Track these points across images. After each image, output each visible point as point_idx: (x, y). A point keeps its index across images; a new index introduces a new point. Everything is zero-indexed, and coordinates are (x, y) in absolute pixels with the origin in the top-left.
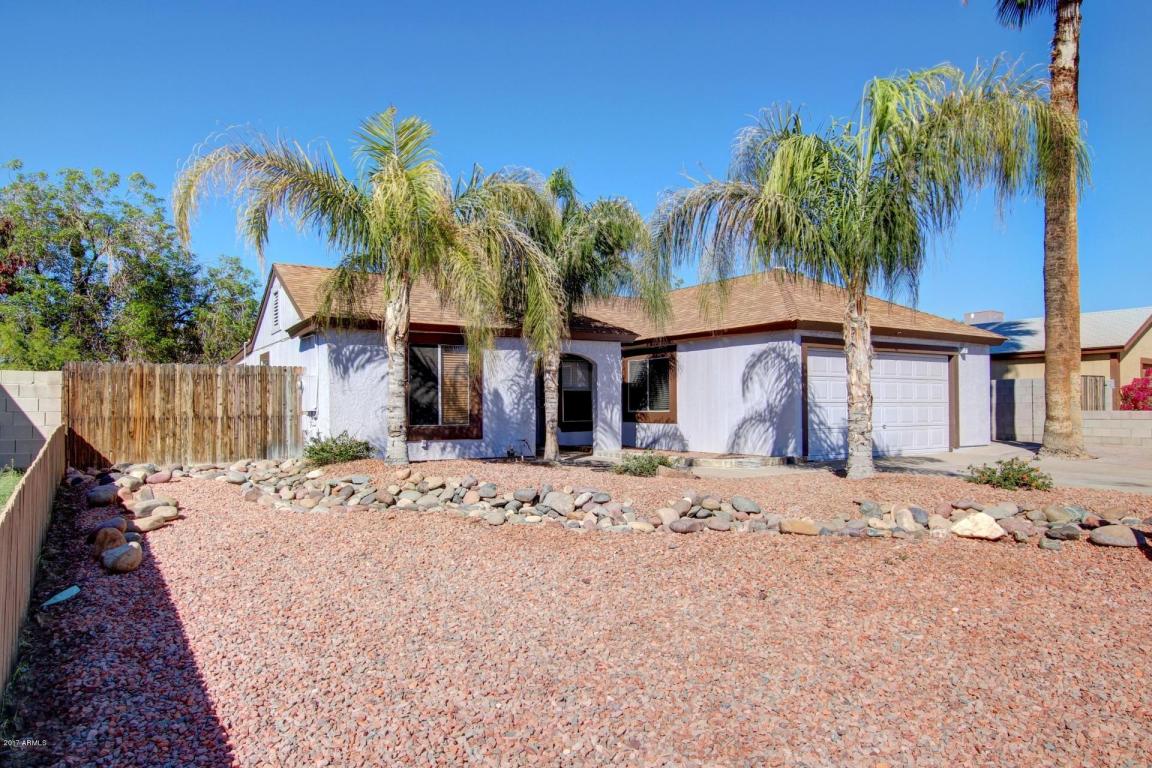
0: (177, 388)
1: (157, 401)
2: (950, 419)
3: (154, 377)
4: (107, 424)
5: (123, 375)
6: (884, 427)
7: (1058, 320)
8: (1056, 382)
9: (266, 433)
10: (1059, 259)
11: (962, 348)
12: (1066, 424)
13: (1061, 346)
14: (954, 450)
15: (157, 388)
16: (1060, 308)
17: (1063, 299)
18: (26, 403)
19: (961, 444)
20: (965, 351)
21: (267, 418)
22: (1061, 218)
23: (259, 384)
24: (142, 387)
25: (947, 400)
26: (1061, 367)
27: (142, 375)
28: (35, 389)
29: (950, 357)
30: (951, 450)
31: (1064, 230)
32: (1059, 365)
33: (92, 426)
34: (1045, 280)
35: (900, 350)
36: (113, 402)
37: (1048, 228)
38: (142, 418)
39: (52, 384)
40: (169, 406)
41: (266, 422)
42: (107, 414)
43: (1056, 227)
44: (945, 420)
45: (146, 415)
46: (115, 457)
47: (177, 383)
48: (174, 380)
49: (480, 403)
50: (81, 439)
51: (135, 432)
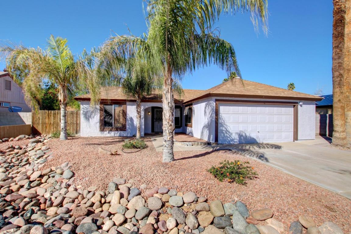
0: (56, 116)
1: (52, 119)
2: (294, 129)
3: (51, 114)
4: (41, 125)
5: (44, 113)
6: (258, 132)
7: (338, 89)
8: (337, 116)
9: (77, 127)
10: (339, 63)
11: (300, 102)
12: (342, 134)
13: (339, 100)
14: (295, 141)
15: (52, 116)
16: (339, 84)
17: (341, 80)
18: (25, 119)
19: (298, 139)
20: (301, 103)
21: (77, 124)
22: (340, 46)
23: (76, 115)
24: (48, 116)
25: (293, 122)
26: (340, 110)
27: (48, 113)
28: (27, 116)
29: (294, 106)
30: (294, 141)
31: (341, 51)
32: (338, 108)
33: (37, 125)
34: (333, 73)
35: (266, 104)
36: (42, 119)
37: (334, 51)
38: (48, 124)
39: (30, 115)
40: (55, 121)
41: (77, 125)
42: (41, 122)
43: (337, 50)
44: (292, 130)
45: (49, 123)
46: (42, 132)
47: (56, 115)
48: (56, 114)
49: (126, 121)
50: (35, 128)
51: (47, 126)
